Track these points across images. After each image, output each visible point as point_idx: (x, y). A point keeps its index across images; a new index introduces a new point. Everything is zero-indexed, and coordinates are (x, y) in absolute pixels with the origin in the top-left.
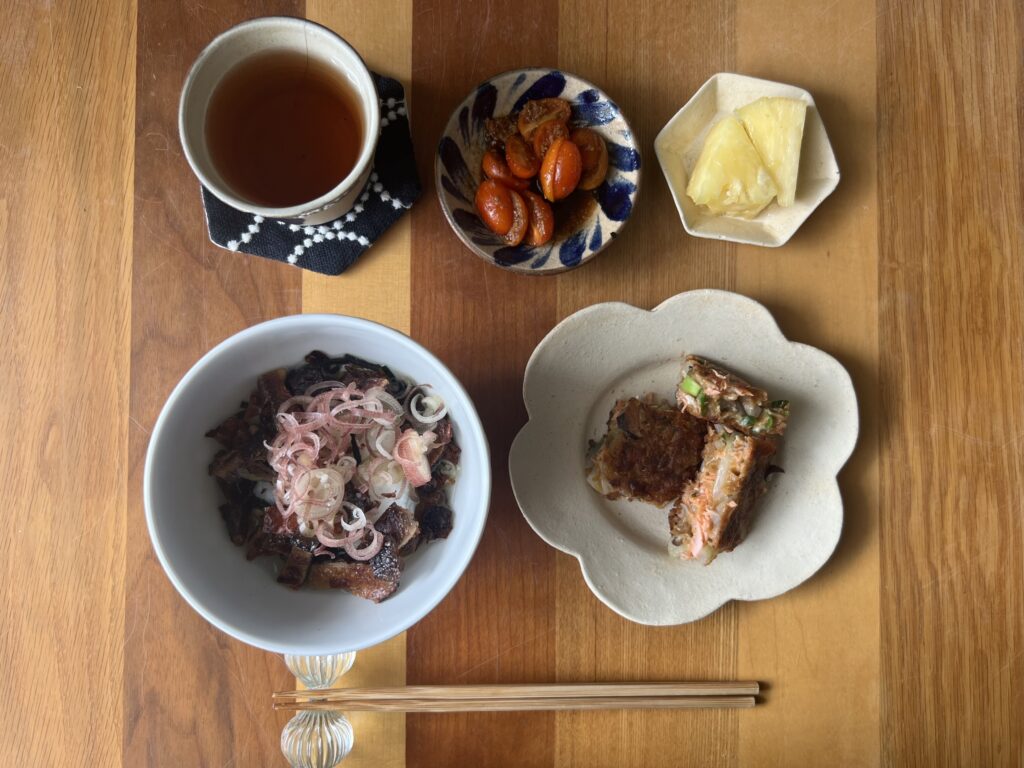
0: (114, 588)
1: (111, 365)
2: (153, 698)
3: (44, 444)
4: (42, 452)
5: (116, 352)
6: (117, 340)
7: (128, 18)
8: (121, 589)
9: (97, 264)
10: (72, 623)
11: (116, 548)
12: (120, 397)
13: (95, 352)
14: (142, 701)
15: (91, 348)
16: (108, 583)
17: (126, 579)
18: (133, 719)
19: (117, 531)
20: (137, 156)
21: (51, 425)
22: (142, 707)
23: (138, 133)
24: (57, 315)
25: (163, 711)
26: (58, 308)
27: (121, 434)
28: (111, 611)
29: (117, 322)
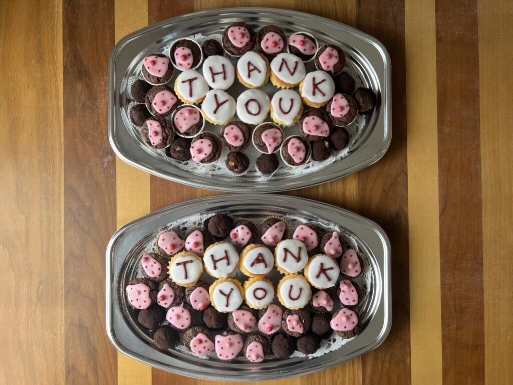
0: (61, 334)
1: (58, 265)
2: (74, 367)
3: (38, 290)
4: (38, 292)
5: (60, 261)
6: (60, 257)
7: (61, 157)
8: (63, 333)
9: (53, 233)
10: (48, 344)
11: (61, 321)
12: (61, 275)
13: (53, 261)
14: (71, 367)
15: (52, 260)
16: (59, 332)
17: (64, 331)
18: (68, 373)
19: (61, 316)
20: (65, 200)
21: (40, 284)
22: (71, 370)
23: (65, 193)
24: (41, 250)
25: (77, 371)
26: (42, 247)
27: (62, 286)
28: (60, 341)
29: (60, 252)
